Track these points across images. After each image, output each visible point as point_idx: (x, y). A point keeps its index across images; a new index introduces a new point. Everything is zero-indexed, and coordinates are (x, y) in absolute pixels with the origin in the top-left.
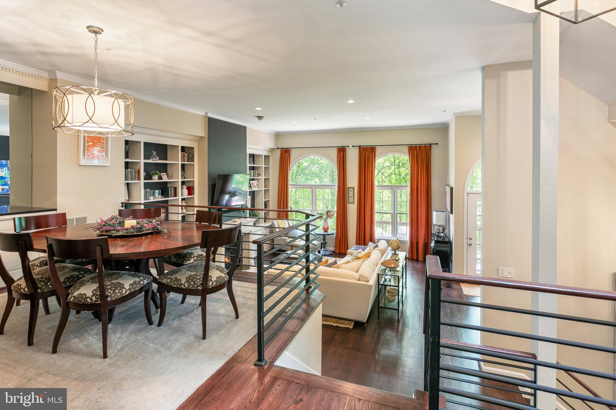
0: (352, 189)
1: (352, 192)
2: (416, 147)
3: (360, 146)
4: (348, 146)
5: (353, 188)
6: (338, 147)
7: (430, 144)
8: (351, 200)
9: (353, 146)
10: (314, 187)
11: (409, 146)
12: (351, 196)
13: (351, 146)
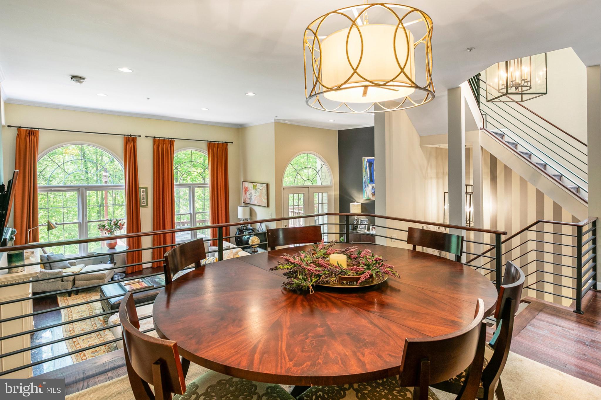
0: (145, 190)
1: (145, 193)
2: (214, 144)
3: (155, 137)
4: (140, 136)
5: (146, 188)
6: (125, 135)
7: (227, 142)
8: (143, 202)
9: (146, 137)
10: (84, 189)
11: (209, 142)
12: (144, 198)
13: (143, 136)
